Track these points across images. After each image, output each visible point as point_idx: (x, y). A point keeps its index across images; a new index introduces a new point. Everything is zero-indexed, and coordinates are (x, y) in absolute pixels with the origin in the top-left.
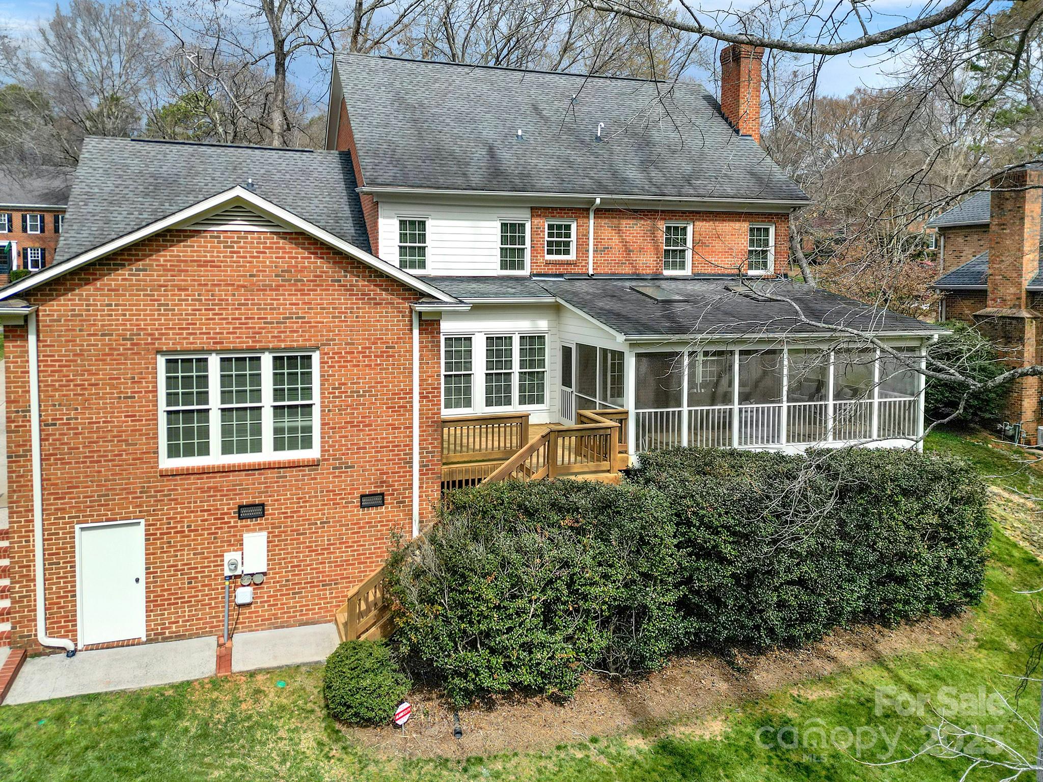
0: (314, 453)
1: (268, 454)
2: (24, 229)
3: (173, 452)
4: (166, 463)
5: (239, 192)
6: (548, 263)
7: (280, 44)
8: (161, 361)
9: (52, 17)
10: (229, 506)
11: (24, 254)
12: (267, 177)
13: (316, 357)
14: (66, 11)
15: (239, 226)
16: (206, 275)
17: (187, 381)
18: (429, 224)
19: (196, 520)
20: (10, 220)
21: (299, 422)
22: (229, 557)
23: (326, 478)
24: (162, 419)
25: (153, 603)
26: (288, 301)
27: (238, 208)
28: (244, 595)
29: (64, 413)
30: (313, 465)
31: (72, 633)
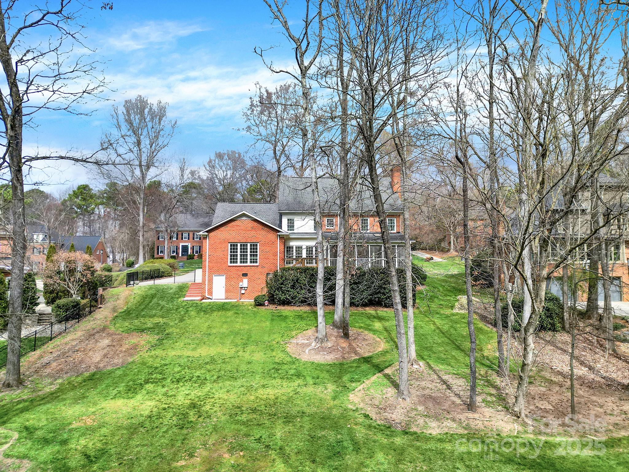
0: (258, 264)
1: (249, 264)
2: (194, 239)
3: (231, 262)
4: (229, 264)
5: (244, 212)
6: (327, 229)
7: (279, 168)
8: (229, 244)
9: (208, 160)
10: (241, 273)
11: (193, 248)
12: (260, 211)
13: (258, 244)
14: (213, 158)
15: (244, 218)
16: (238, 228)
17: (234, 249)
18: (295, 219)
19: (235, 276)
20: (189, 235)
21: (255, 258)
22: (241, 284)
23: (260, 269)
24: (229, 256)
25: (227, 291)
26: (253, 233)
27: (244, 215)
28: (243, 292)
29: (212, 254)
30: (257, 266)
31: (212, 295)
